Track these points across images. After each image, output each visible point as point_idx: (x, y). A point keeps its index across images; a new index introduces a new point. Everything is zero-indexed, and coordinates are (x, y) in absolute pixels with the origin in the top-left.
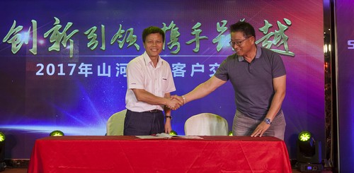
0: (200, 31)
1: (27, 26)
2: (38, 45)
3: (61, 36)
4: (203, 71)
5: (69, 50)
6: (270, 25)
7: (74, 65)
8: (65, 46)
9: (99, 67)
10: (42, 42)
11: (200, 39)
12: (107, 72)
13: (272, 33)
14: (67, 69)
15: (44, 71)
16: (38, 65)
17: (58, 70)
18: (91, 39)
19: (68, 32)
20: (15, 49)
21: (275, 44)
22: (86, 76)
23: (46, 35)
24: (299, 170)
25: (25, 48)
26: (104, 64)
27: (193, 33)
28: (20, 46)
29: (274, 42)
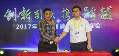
1: (13, 10)
2: (17, 17)
3: (25, 14)
5: (28, 19)
6: (104, 9)
7: (30, 25)
8: (27, 18)
10: (18, 16)
13: (105, 12)
15: (19, 27)
16: (17, 25)
17: (24, 27)
18: (37, 15)
19: (28, 13)
20: (8, 19)
21: (106, 16)
22: (35, 29)
23: (20, 14)
25: (12, 19)
28: (10, 18)
29: (106, 15)
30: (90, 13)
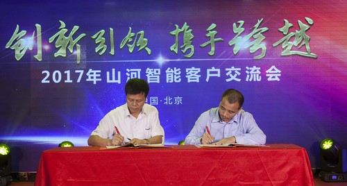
0: (215, 32)
1: (31, 30)
2: (43, 50)
3: (67, 41)
4: (219, 75)
5: (76, 55)
6: (291, 25)
7: (82, 72)
8: (71, 51)
9: (108, 73)
10: (47, 47)
11: (215, 42)
12: (116, 79)
13: (292, 34)
14: (74, 76)
15: (50, 78)
16: (43, 72)
17: (64, 77)
18: (99, 43)
19: (75, 37)
20: (19, 55)
21: (296, 45)
22: (95, 83)
23: (51, 40)
24: (323, 179)
25: (29, 55)
26: (114, 70)
27: (208, 35)
28: (23, 52)
29: (295, 43)
30: (252, 39)
